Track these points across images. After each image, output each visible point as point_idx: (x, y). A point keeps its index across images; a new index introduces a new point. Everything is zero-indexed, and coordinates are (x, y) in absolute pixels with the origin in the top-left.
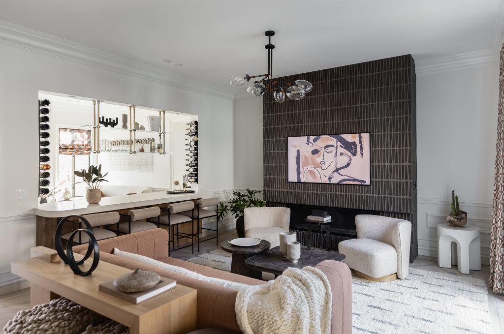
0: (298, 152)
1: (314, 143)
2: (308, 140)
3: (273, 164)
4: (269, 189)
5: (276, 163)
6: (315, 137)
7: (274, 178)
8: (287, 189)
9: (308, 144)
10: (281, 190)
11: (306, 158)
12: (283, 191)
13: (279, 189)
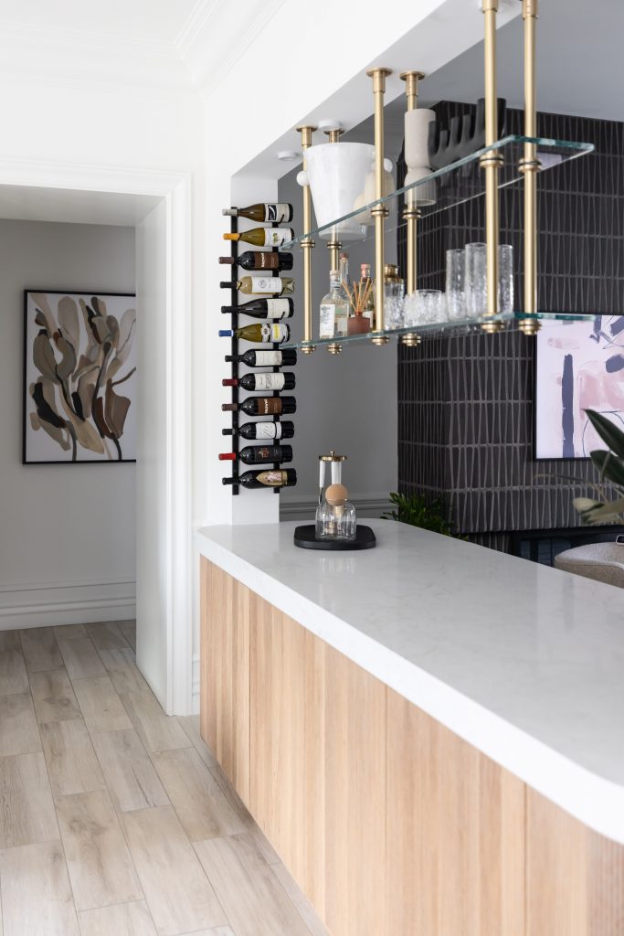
0: (568, 360)
1: (612, 338)
2: (598, 325)
3: (480, 402)
4: (467, 489)
5: (490, 397)
6: (616, 318)
7: (483, 449)
8: (528, 484)
9: (598, 340)
10: (506, 488)
11: (590, 381)
12: (515, 492)
13: (503, 484)
